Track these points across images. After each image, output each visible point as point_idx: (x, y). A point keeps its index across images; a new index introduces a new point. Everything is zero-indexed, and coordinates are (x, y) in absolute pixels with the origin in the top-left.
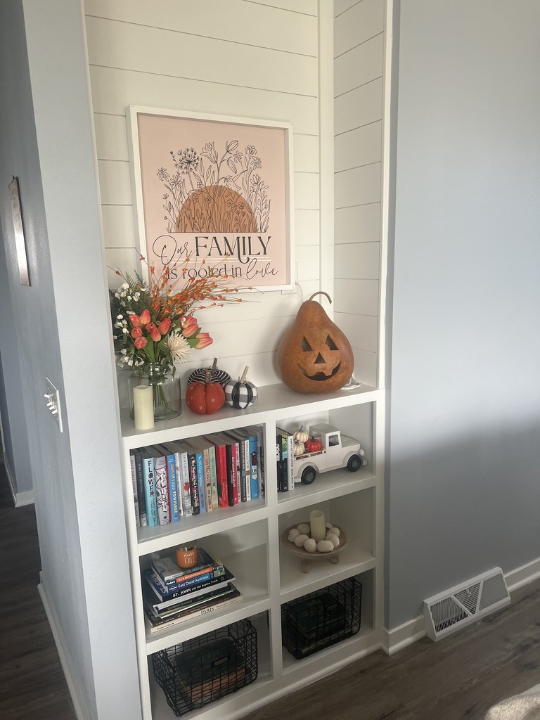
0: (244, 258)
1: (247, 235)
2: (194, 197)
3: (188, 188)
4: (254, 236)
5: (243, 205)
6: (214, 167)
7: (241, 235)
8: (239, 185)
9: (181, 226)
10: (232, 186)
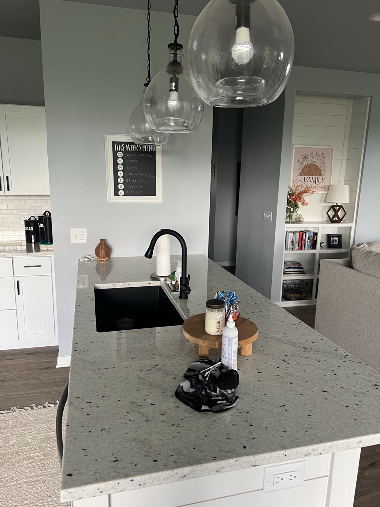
0: (317, 183)
1: (318, 177)
2: (305, 167)
3: (304, 164)
4: (320, 177)
5: (319, 169)
6: (312, 159)
7: (317, 177)
8: (318, 164)
9: (301, 174)
10: (316, 164)
